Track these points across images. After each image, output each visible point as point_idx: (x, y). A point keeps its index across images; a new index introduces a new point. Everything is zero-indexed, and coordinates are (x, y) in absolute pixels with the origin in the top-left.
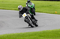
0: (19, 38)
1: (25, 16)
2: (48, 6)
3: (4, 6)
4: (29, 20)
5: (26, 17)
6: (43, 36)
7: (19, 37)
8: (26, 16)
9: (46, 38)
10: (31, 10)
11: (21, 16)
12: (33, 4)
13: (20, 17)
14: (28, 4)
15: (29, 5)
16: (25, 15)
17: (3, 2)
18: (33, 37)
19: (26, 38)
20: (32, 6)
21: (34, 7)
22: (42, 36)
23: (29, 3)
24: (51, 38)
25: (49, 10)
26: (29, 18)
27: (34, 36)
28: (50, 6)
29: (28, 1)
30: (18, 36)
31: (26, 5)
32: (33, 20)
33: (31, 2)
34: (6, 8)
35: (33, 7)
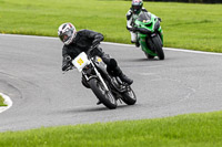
0: (90, 142)
1: (83, 65)
2: (196, 23)
3: (33, 21)
4: (99, 81)
5: (88, 70)
6: (178, 134)
7: (88, 139)
8: (89, 66)
9: (190, 144)
10: (146, 39)
11: (68, 66)
12: (153, 16)
13: (64, 69)
14: (135, 16)
15: (137, 23)
16: (82, 60)
17: (29, 6)
18: (142, 139)
19: (116, 142)
20: (150, 25)
21: (157, 27)
22: (175, 137)
23: (137, 13)
24: (208, 145)
25: (199, 38)
26: (98, 74)
27: (143, 135)
28: (206, 21)
29: (133, 7)
30: (88, 136)
31: (129, 22)
32: (114, 81)
33: (144, 10)
34: (42, 31)
35: (152, 29)
